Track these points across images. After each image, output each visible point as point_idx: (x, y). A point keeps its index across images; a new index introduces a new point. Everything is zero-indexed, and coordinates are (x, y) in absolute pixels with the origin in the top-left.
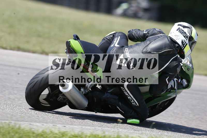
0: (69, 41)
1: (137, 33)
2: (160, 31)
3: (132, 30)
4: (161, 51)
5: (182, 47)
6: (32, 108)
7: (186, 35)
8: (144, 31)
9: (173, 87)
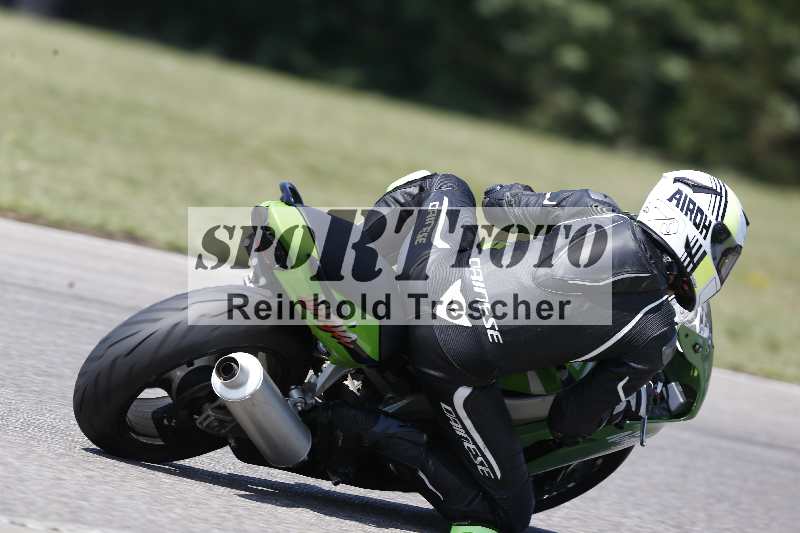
0: (264, 204)
1: (520, 201)
2: (608, 200)
3: (501, 186)
5: (685, 264)
6: (94, 447)
7: (701, 218)
8: (545, 195)
9: (633, 409)
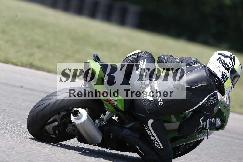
1: (169, 61)
2: (197, 60)
3: (163, 56)
4: (197, 85)
5: (222, 81)
7: (227, 66)
8: (177, 59)
9: (205, 127)
